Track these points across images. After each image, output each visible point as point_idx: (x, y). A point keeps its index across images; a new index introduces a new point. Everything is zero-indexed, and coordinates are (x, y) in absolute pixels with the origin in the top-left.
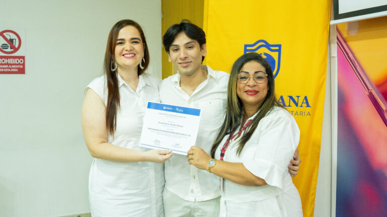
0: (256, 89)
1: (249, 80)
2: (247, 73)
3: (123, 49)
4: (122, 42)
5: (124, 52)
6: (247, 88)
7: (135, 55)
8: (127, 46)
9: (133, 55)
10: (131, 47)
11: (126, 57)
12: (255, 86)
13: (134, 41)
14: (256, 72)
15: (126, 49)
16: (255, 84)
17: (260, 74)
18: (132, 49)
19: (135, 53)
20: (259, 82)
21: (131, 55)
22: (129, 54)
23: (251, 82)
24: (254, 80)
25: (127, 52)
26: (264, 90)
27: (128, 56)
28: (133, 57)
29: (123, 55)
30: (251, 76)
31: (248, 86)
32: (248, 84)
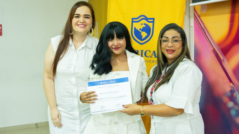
0: (173, 48)
1: (169, 42)
2: (167, 38)
3: (78, 21)
4: (78, 16)
5: (79, 23)
6: (167, 48)
7: (86, 26)
8: (81, 19)
9: (84, 26)
10: (83, 20)
11: (79, 27)
12: (172, 47)
13: (86, 16)
14: (173, 37)
15: (80, 21)
16: (173, 45)
17: (176, 39)
18: (84, 21)
19: (85, 24)
20: (175, 43)
21: (83, 26)
22: (82, 25)
23: (170, 44)
24: (172, 42)
25: (80, 24)
26: (178, 49)
27: (81, 26)
28: (84, 27)
29: (78, 25)
30: (170, 40)
31: (168, 47)
32: (167, 45)
